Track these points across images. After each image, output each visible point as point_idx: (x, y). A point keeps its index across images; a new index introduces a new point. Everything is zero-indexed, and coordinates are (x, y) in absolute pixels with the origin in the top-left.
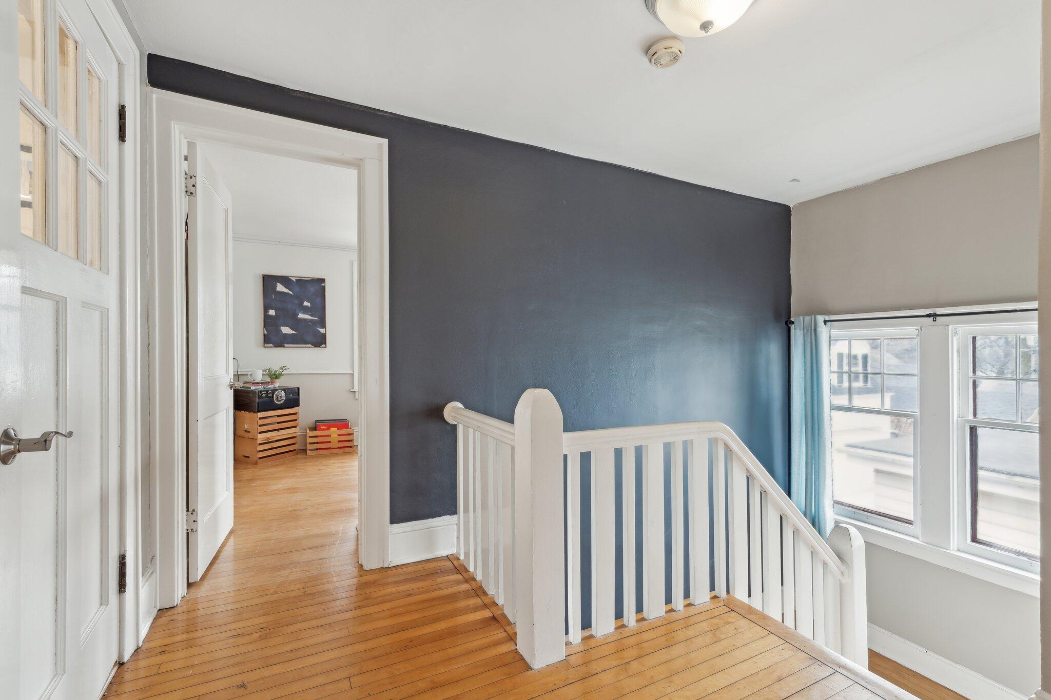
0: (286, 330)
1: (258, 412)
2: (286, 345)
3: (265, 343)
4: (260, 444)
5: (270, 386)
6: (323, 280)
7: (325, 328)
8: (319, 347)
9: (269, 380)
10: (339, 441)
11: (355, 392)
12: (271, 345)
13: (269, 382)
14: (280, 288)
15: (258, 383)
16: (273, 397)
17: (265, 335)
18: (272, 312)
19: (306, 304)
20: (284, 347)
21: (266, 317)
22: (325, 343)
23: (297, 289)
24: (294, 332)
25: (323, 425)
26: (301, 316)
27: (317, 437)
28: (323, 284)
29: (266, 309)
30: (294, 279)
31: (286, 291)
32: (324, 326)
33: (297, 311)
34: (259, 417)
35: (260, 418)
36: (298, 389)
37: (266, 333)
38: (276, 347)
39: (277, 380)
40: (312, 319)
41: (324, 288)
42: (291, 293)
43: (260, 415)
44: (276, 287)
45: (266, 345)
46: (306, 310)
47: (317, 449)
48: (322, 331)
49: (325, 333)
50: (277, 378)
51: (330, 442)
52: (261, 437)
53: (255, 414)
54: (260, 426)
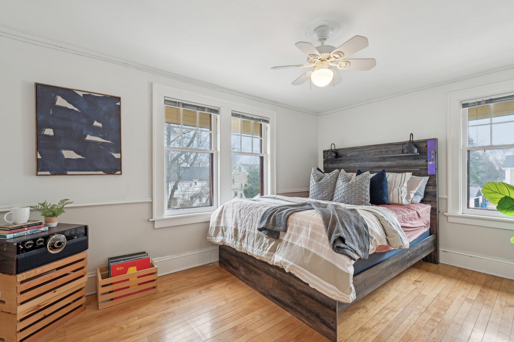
0: (69, 154)
1: (17, 273)
2: (69, 173)
3: (38, 170)
4: (21, 320)
5: (43, 229)
6: (119, 99)
7: (121, 153)
8: (113, 174)
9: (42, 219)
10: (139, 284)
11: (154, 221)
12: (48, 173)
13: (41, 224)
14: (61, 102)
15: (22, 227)
16: (46, 246)
17: (37, 160)
18: (49, 132)
19: (96, 124)
20: (67, 174)
21: (40, 137)
22: (121, 170)
23: (85, 106)
24: (80, 157)
25: (119, 266)
26: (89, 138)
27: (112, 284)
28: (118, 104)
29: (39, 127)
30: (81, 94)
31: (70, 107)
32: (120, 151)
33: (85, 132)
34: (19, 280)
35: (22, 282)
36: (86, 228)
37: (39, 157)
38: (55, 174)
39: (54, 219)
40: (104, 142)
41: (119, 107)
42: (76, 109)
43: (21, 277)
44: (55, 101)
45: (39, 173)
46: (96, 131)
47: (112, 299)
48: (117, 156)
49: (121, 159)
50: (54, 215)
51: (128, 287)
52: (22, 310)
53: (12, 277)
54: (22, 293)
